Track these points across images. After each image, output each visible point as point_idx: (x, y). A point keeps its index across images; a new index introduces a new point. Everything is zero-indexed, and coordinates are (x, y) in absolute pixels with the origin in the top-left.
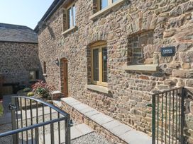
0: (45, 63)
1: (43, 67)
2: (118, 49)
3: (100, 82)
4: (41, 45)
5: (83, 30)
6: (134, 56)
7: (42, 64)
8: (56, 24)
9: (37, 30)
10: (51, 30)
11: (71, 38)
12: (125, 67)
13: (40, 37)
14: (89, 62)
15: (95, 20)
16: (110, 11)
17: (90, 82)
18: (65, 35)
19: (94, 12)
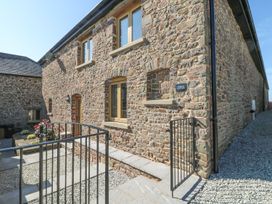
0: (50, 100)
1: (47, 105)
3: (118, 118)
4: (45, 80)
5: (102, 65)
7: (46, 101)
8: (69, 57)
9: (42, 62)
10: (61, 63)
11: (87, 73)
12: (145, 101)
13: (46, 71)
14: (106, 98)
15: (114, 56)
17: (107, 119)
18: (80, 70)
19: (114, 49)
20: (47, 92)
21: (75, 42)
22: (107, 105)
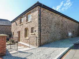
0: (13, 32)
1: (13, 34)
2: (30, 30)
4: (12, 27)
6: (32, 32)
7: (12, 33)
9: (12, 22)
10: (16, 23)
11: (21, 26)
12: (31, 33)
15: (26, 23)
16: (29, 22)
17: (25, 37)
18: (20, 25)
19: (26, 22)
20: (13, 30)
21: (19, 18)
22: (25, 34)
